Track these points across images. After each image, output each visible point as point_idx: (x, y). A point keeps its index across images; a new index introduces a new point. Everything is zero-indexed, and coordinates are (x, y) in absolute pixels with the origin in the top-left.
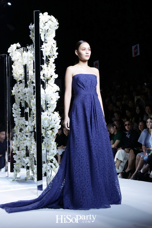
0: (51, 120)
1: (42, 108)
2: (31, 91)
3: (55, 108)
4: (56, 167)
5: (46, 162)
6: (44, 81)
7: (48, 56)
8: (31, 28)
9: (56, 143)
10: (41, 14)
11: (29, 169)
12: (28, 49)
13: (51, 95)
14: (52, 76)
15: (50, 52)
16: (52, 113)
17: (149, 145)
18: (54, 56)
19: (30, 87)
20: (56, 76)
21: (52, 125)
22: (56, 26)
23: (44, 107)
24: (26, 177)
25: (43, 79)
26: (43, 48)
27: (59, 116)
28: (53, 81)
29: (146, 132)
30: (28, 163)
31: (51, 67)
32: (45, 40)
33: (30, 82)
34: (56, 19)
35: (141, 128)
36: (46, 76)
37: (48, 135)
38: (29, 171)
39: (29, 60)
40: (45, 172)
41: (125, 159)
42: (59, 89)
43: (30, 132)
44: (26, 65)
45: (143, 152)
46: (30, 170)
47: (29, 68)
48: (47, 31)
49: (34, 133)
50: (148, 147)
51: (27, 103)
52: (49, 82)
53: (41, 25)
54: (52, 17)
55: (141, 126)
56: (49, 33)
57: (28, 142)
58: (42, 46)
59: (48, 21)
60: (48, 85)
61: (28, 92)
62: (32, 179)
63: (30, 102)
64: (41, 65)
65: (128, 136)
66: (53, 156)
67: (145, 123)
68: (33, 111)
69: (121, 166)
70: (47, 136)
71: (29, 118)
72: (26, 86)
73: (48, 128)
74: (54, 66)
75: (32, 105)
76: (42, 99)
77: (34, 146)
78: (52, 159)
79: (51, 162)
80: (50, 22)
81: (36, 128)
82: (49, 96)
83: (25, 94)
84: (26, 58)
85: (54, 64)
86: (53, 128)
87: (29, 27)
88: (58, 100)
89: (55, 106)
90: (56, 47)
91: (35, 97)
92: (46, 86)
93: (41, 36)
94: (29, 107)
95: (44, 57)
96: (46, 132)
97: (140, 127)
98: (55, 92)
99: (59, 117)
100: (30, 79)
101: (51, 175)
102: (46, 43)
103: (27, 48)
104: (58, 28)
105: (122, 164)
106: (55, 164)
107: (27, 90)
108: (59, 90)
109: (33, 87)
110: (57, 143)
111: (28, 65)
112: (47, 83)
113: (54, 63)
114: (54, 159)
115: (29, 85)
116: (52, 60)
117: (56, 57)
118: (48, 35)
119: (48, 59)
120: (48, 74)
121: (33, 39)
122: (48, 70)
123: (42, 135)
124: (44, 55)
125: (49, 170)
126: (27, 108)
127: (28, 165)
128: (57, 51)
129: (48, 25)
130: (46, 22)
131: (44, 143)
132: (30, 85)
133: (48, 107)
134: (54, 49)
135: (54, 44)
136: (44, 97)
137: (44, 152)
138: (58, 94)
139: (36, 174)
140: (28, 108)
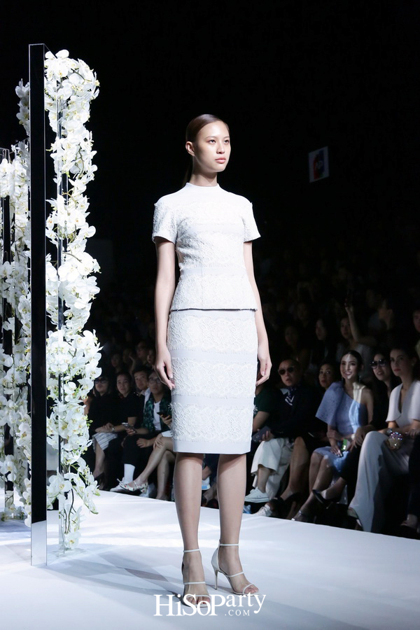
0: (75, 353)
1: (50, 319)
2: (21, 271)
3: (85, 321)
4: (86, 486)
5: (58, 471)
6: (57, 244)
7: (68, 173)
8: (21, 92)
9: (86, 417)
10: (49, 55)
11: (13, 490)
12: (15, 152)
13: (75, 285)
14: (79, 229)
15: (74, 162)
16: (79, 333)
17: (348, 424)
18: (85, 173)
19: (19, 259)
20: (91, 231)
21: (78, 368)
22: (93, 91)
23: (55, 318)
24: (3, 510)
25: (53, 238)
26: (56, 152)
27: (96, 342)
28: (81, 244)
29: (338, 389)
30: (9, 472)
31: (77, 205)
32: (61, 128)
33: (20, 247)
34: (91, 69)
35: (324, 381)
36: (63, 231)
37: (65, 395)
38: (13, 496)
39: (17, 184)
40: (54, 499)
41: (281, 464)
42: (97, 269)
43: (17, 386)
44: (8, 197)
45: (329, 445)
46: (16, 492)
47: (16, 207)
48: (68, 105)
49: (27, 388)
50: (342, 431)
51: (10, 306)
52: (70, 246)
53: (49, 85)
54: (82, 65)
55: (325, 375)
56: (72, 109)
57: (12, 415)
58: (52, 145)
59: (70, 74)
60: (68, 257)
61: (13, 274)
62: (20, 518)
63: (17, 302)
64: (47, 200)
65: (289, 401)
66: (77, 455)
67: (336, 366)
68: (24, 327)
69: (271, 483)
70: (62, 397)
71: (15, 348)
72: (8, 257)
73: (65, 375)
74: (84, 203)
75: (20, 311)
76: (49, 294)
77: (25, 426)
78: (76, 462)
79: (74, 471)
80: (74, 78)
81: (31, 376)
82: (69, 287)
83: (5, 279)
84: (8, 178)
85: (84, 196)
86: (80, 377)
87: (16, 90)
88: (94, 298)
89: (88, 315)
90: (91, 149)
91: (29, 289)
92: (62, 258)
93: (50, 116)
94: (16, 316)
95: (56, 178)
96: (60, 385)
97: (323, 379)
98: (88, 276)
99: (96, 345)
100: (20, 239)
101: (72, 506)
102: (64, 137)
103: (11, 151)
104: (97, 95)
105: (272, 478)
106: (84, 476)
107: (9, 268)
108: (98, 271)
109: (27, 262)
110: (89, 418)
111: (14, 197)
112: (63, 249)
113: (84, 194)
114: (82, 463)
115: (16, 254)
116: (80, 186)
117: (92, 178)
118: (68, 115)
119: (69, 182)
120: (68, 224)
121: (27, 124)
122: (69, 214)
123: (50, 396)
124: (56, 170)
125: (66, 494)
126: (9, 319)
127: (10, 478)
128: (94, 161)
129: (70, 85)
130: (65, 76)
131: (52, 416)
132: (18, 254)
133: (65, 318)
134: (86, 154)
135: (86, 140)
136: (56, 289)
137: (52, 442)
138: (96, 281)
139: (29, 504)
140: (12, 320)
